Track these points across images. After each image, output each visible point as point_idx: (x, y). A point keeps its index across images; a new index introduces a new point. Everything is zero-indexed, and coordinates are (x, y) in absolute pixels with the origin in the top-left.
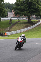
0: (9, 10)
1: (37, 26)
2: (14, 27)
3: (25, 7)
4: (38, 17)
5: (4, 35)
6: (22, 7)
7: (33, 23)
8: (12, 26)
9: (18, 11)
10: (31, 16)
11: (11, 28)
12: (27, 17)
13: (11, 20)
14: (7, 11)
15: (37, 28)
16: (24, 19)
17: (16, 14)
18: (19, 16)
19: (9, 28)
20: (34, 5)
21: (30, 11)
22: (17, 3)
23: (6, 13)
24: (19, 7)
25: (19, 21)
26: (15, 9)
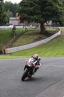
0: (11, 13)
1: (55, 38)
2: (19, 40)
3: (35, 8)
4: (56, 24)
5: (3, 52)
6: (31, 8)
7: (48, 34)
8: (16, 39)
9: (25, 15)
10: (46, 22)
11: (14, 41)
12: (39, 24)
13: (14, 29)
14: (8, 15)
15: (55, 41)
16: (34, 27)
17: (22, 20)
18: (27, 22)
19: (12, 42)
20: (51, 5)
21: (43, 15)
22: (24, 3)
23: (6, 18)
24: (26, 9)
25: (26, 31)
26: (21, 12)
